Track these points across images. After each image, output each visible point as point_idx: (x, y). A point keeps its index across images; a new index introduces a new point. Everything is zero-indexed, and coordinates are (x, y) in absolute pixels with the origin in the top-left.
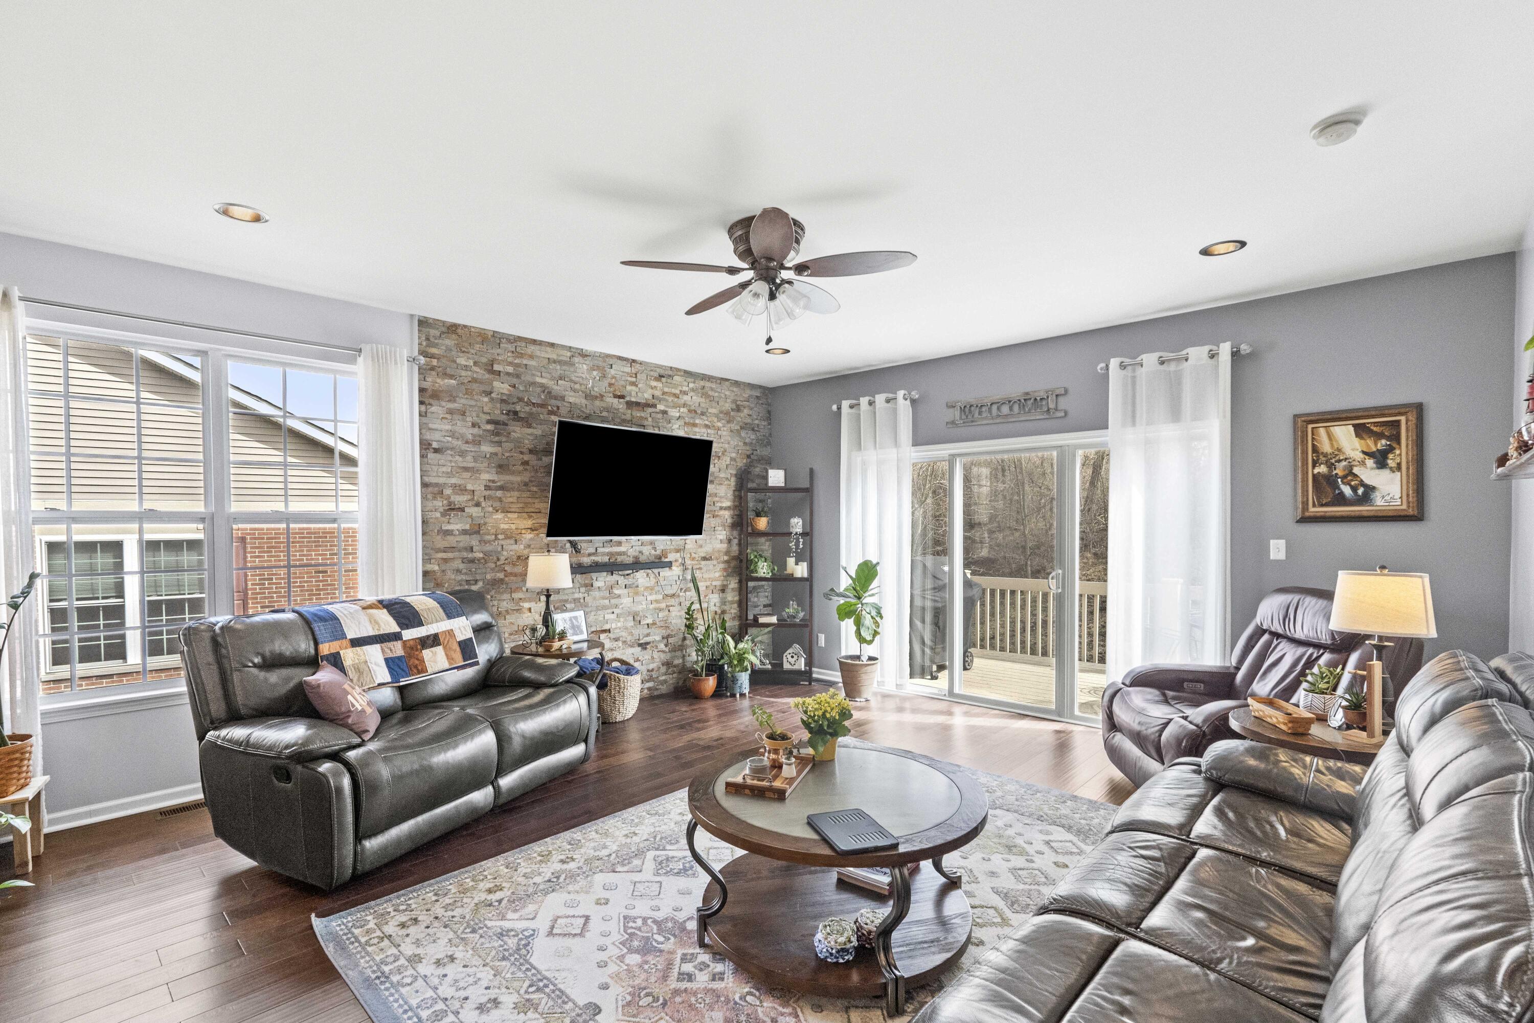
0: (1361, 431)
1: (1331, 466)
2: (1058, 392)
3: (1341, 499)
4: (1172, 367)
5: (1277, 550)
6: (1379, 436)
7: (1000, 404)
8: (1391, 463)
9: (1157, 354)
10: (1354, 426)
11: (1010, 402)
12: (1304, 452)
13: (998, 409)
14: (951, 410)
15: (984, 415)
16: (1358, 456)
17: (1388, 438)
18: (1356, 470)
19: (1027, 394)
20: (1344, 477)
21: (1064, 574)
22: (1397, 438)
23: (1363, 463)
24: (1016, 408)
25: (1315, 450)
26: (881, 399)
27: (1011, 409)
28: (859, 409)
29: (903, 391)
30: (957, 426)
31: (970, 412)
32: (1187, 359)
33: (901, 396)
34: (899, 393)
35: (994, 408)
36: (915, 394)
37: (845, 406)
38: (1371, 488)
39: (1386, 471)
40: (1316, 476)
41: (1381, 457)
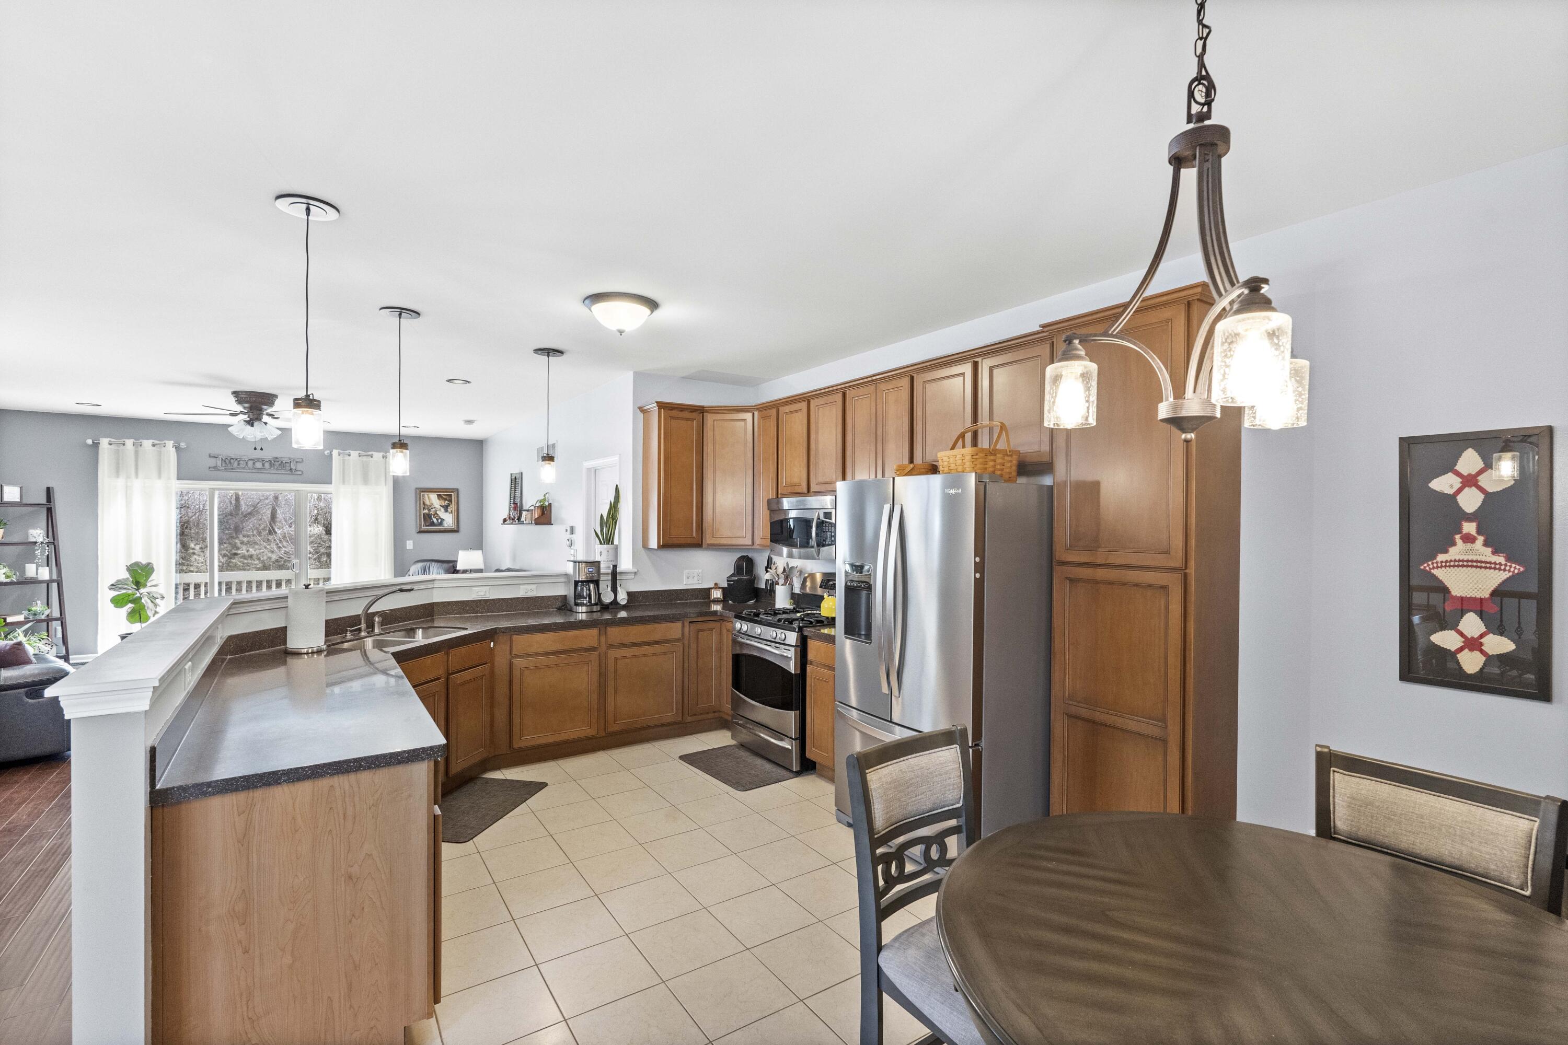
0: (439, 497)
1: (429, 510)
2: (298, 460)
3: (433, 524)
4: (365, 459)
5: (409, 545)
6: (445, 500)
7: (255, 461)
8: (449, 510)
9: (358, 452)
10: (438, 495)
11: (263, 461)
12: (420, 504)
13: (254, 463)
14: (214, 460)
15: (241, 466)
17: (448, 501)
18: (438, 512)
19: (276, 458)
20: (434, 515)
21: (299, 563)
22: (451, 501)
23: (440, 510)
24: (267, 465)
25: (424, 503)
26: (147, 444)
27: (263, 465)
28: (122, 447)
29: (172, 442)
30: (219, 470)
31: (230, 462)
32: (372, 457)
33: (170, 444)
34: (166, 442)
35: (250, 463)
36: (183, 445)
37: (104, 442)
38: (443, 520)
39: (447, 513)
40: (424, 514)
41: (446, 508)
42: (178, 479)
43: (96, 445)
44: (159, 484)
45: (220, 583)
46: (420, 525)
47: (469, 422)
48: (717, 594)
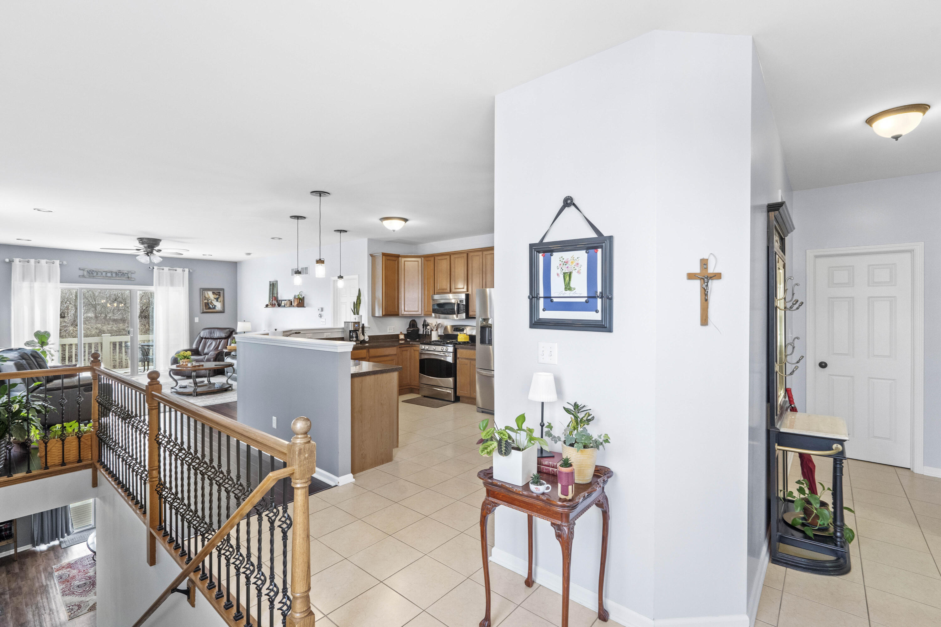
0: (214, 293)
1: (208, 300)
2: (132, 272)
3: (210, 308)
4: (172, 271)
5: (197, 320)
6: (217, 295)
7: (106, 272)
8: (219, 301)
9: (168, 268)
10: (212, 292)
11: (112, 272)
12: (203, 297)
13: (106, 274)
14: (82, 271)
15: (99, 275)
16: (213, 299)
17: (219, 295)
18: (213, 302)
19: (120, 271)
20: (211, 303)
21: (133, 331)
22: (220, 295)
23: (214, 300)
24: (114, 275)
25: (205, 297)
26: (43, 262)
27: (112, 275)
28: (27, 264)
29: (59, 261)
30: (85, 277)
31: (92, 273)
32: (176, 270)
33: (57, 262)
34: (55, 261)
35: (104, 274)
36: (65, 263)
37: (17, 260)
38: (215, 306)
39: (218, 302)
40: (205, 303)
41: (217, 299)
42: (61, 282)
43: (11, 262)
44: (51, 286)
45: (84, 344)
46: (203, 309)
47: (249, 254)
48: (402, 337)
